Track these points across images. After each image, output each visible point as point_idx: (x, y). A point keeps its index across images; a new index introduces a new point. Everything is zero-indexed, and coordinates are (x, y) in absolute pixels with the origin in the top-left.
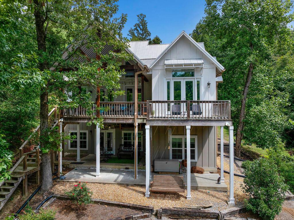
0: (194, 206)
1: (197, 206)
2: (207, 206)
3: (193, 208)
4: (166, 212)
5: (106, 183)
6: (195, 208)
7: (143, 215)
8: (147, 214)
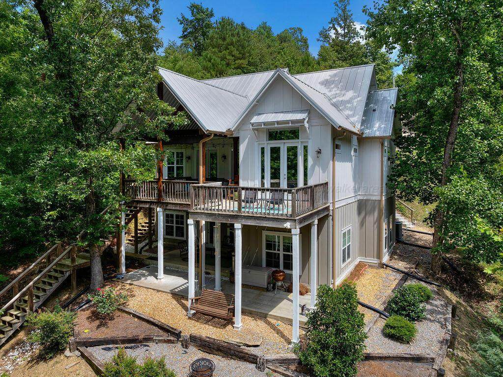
0: (233, 340)
1: (238, 340)
2: (250, 344)
3: (231, 342)
4: (195, 341)
5: (160, 291)
6: (234, 343)
7: (166, 338)
8: (172, 338)
